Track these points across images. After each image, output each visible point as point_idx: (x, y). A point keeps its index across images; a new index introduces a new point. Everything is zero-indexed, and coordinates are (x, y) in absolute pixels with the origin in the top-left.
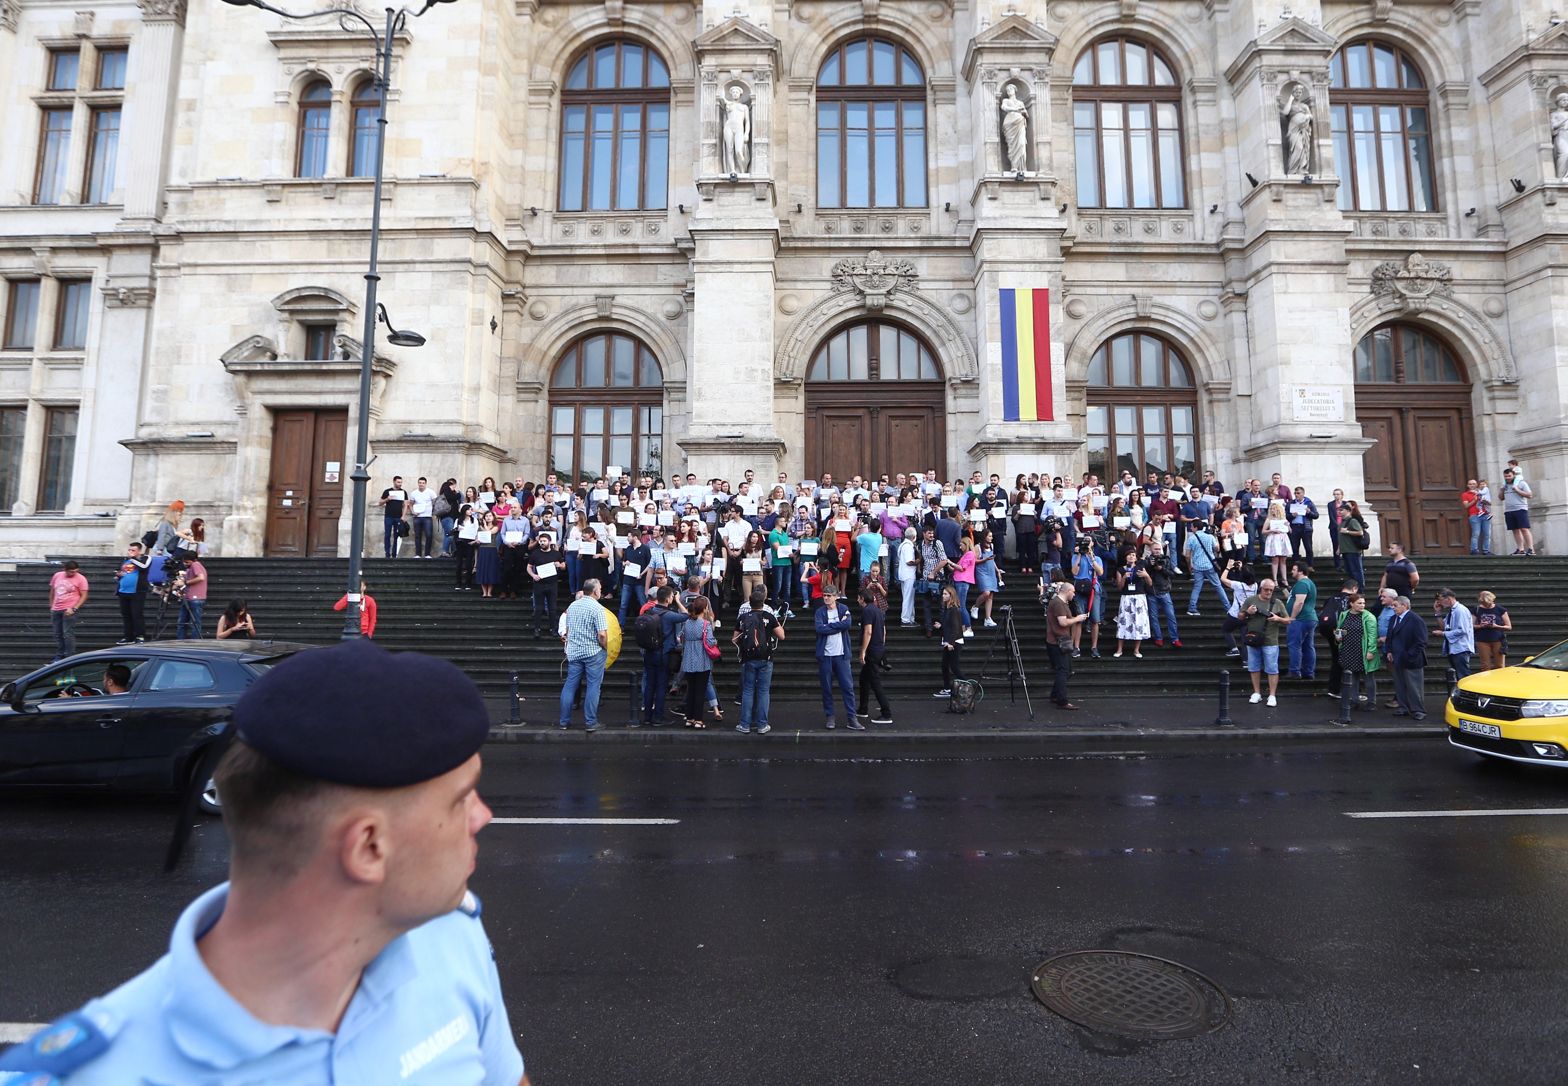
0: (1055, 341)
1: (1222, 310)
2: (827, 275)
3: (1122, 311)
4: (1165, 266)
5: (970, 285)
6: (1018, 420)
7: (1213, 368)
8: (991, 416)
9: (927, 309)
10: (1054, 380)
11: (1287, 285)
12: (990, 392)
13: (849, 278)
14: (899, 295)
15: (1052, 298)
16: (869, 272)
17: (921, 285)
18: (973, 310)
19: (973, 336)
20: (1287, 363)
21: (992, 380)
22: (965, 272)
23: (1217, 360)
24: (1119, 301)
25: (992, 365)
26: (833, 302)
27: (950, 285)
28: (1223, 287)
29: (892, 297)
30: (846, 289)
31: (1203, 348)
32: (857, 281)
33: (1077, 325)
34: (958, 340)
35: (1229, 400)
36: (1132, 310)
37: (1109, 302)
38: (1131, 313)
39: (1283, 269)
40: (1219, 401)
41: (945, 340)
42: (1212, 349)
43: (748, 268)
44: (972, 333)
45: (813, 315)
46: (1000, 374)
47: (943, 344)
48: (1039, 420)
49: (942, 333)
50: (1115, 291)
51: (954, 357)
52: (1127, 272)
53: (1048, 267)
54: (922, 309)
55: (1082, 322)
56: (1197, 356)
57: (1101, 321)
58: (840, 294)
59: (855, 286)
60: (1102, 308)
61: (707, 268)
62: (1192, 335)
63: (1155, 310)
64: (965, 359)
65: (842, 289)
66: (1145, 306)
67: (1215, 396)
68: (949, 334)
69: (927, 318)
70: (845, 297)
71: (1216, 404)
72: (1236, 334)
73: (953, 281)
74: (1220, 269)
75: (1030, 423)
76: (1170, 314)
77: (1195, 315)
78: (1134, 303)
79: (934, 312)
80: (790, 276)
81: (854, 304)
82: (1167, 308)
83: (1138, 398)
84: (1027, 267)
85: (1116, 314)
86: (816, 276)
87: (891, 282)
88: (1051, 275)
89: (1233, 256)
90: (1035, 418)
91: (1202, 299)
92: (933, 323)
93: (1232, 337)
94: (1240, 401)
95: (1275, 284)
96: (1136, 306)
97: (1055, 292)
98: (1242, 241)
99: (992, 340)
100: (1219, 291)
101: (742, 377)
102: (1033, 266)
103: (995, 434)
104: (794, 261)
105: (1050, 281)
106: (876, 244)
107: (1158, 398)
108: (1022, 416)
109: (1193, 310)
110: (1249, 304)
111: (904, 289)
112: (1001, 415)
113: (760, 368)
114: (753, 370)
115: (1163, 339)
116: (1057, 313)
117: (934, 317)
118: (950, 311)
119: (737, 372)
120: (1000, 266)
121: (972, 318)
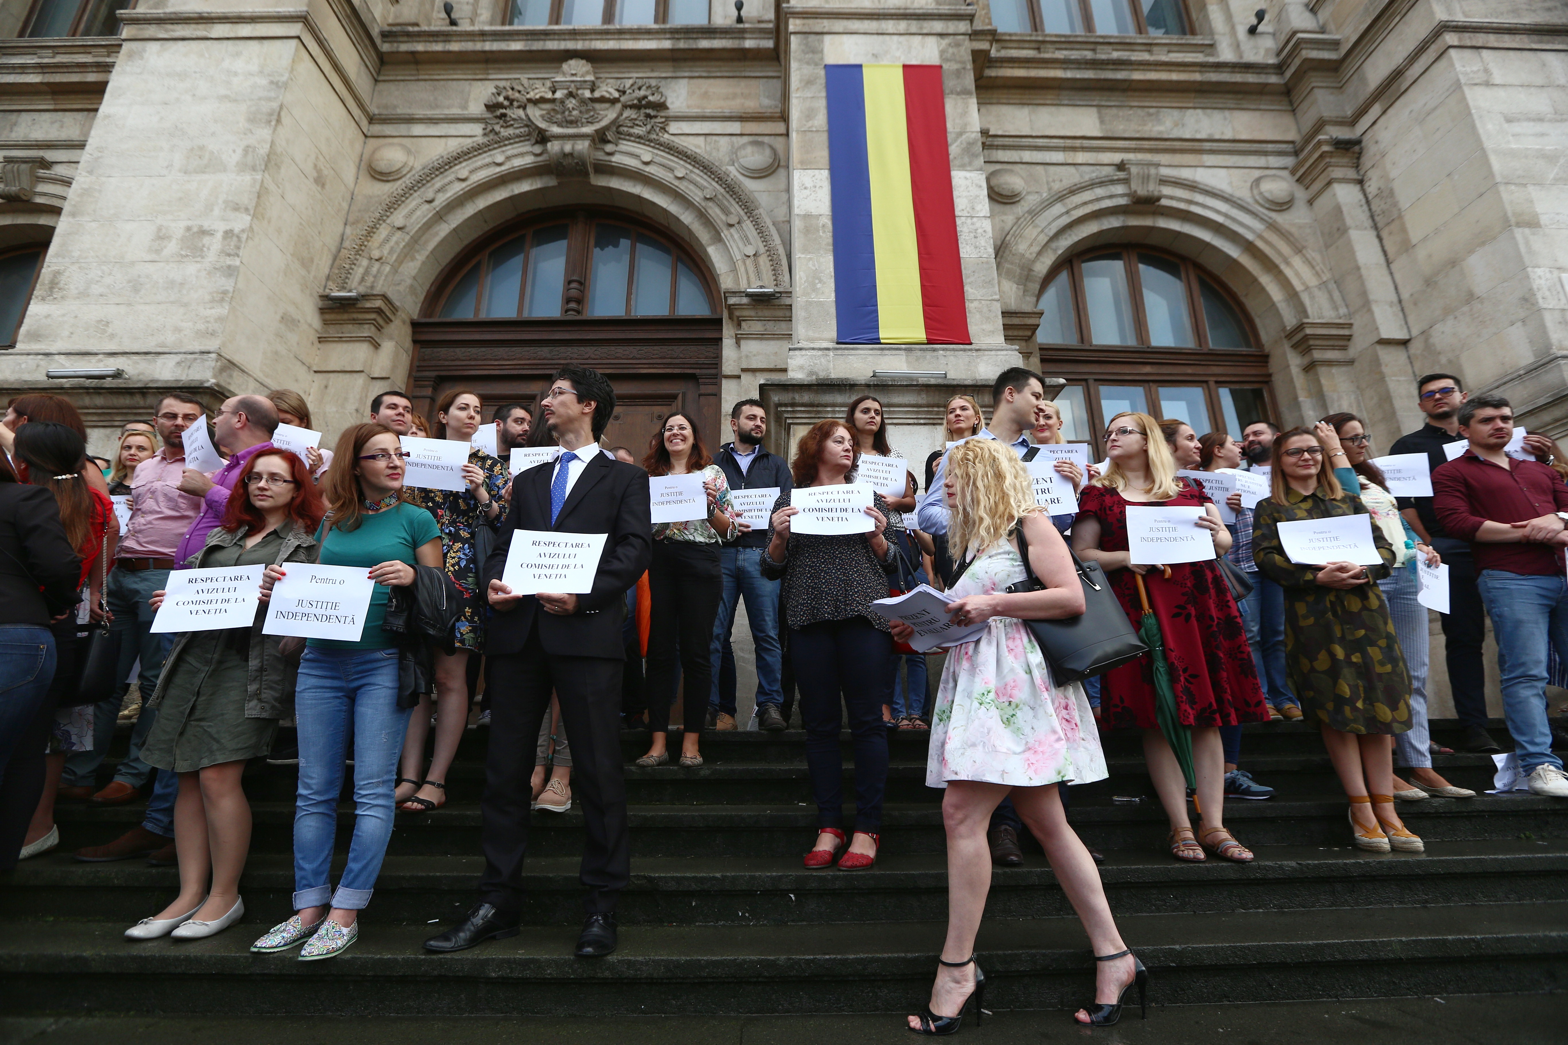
0: (963, 167)
1: (1301, 194)
2: (476, 108)
3: (1100, 192)
4: (1176, 113)
5: (780, 128)
6: (876, 341)
7: (1305, 298)
8: (802, 331)
9: (681, 169)
11: (1486, 71)
13: (521, 112)
14: (626, 146)
15: (949, 83)
16: (559, 95)
17: (673, 127)
18: (782, 172)
22: (766, 102)
23: (1313, 282)
24: (1090, 174)
25: (807, 216)
26: (485, 159)
27: (735, 127)
28: (1296, 153)
29: (609, 148)
30: (510, 131)
31: (1277, 260)
32: (535, 114)
33: (1009, 216)
34: (748, 225)
35: (1351, 362)
36: (1120, 189)
37: (1070, 177)
38: (1117, 195)
39: (1468, 39)
40: (1330, 363)
41: (721, 225)
42: (1297, 260)
43: (245, 30)
44: (781, 213)
45: (438, 183)
46: (826, 237)
47: (717, 237)
48: (930, 341)
49: (714, 212)
50: (1081, 157)
51: (737, 256)
52: (1102, 122)
53: (938, 26)
54: (671, 170)
55: (1020, 209)
56: (1266, 280)
57: (1058, 208)
58: (501, 142)
59: (529, 123)
60: (1057, 186)
61: (152, 31)
62: (1250, 236)
63: (1167, 190)
64: (764, 261)
65: (505, 133)
66: (1146, 179)
67: (1317, 355)
68: (728, 213)
69: (683, 186)
70: (511, 150)
71: (1322, 371)
72: (1349, 221)
73: (742, 118)
74: (1287, 120)
75: (909, 347)
76: (1199, 198)
77: (1250, 200)
78: (1122, 175)
79: (698, 176)
80: (402, 110)
81: (527, 161)
82: (1192, 186)
83: (1148, 369)
84: (889, 25)
85: (1087, 196)
86: (456, 111)
87: (609, 115)
88: (945, 42)
89: (1315, 80)
90: (921, 335)
91: (1257, 173)
92: (696, 196)
93: (1343, 230)
94: (1387, 356)
96: (1126, 181)
97: (958, 74)
98: (1335, 44)
99: (806, 165)
100: (1289, 161)
101: (172, 247)
102: (902, 25)
103: (811, 373)
104: (413, 86)
105: (942, 52)
106: (579, 45)
107: (1189, 370)
108: (884, 334)
109: (1243, 193)
110: (1367, 161)
111: (637, 131)
112: (831, 331)
113: (221, 227)
114: (203, 232)
115: (1184, 259)
116: (964, 114)
117: (695, 184)
118: (733, 172)
119: (161, 236)
120: (825, 24)
121: (783, 186)
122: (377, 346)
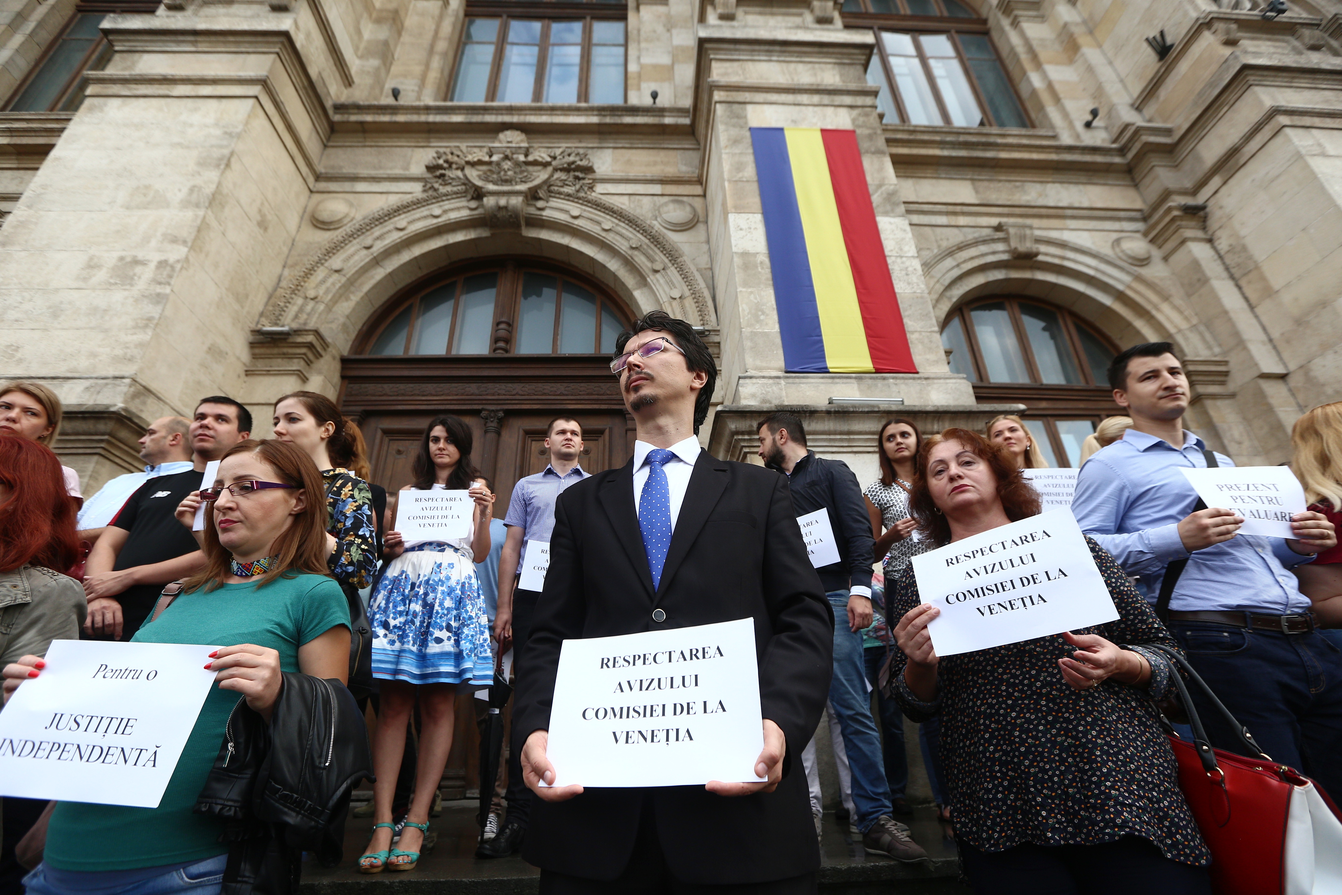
1: (1156, 254)
2: (418, 169)
3: (983, 249)
4: (1038, 186)
5: (698, 190)
6: (825, 370)
7: (1180, 339)
8: (750, 361)
9: (608, 222)
13: (459, 173)
14: (556, 203)
16: (495, 158)
17: (601, 188)
18: (701, 227)
19: (703, 261)
21: (745, 284)
22: (684, 168)
23: (1184, 325)
24: (971, 235)
25: (745, 251)
26: (424, 211)
27: (657, 189)
28: (1145, 219)
29: (540, 204)
30: (449, 188)
31: (1148, 307)
32: (473, 175)
34: (673, 272)
35: (1233, 395)
36: (1000, 247)
37: (955, 237)
38: (999, 252)
39: (1297, 120)
40: (1214, 396)
41: (647, 271)
42: (1165, 307)
45: (377, 231)
46: (765, 272)
47: (643, 282)
48: (877, 371)
49: (640, 259)
52: (977, 192)
53: (848, 100)
54: (599, 223)
58: (438, 198)
59: (467, 182)
62: (1120, 287)
63: (1041, 248)
64: (688, 299)
65: (443, 190)
66: (1023, 238)
67: (1201, 389)
68: (652, 260)
69: (610, 238)
70: (447, 205)
71: (1207, 404)
72: (1209, 273)
73: (662, 181)
74: (1132, 193)
76: (1070, 255)
77: (1114, 257)
78: (1000, 235)
79: (623, 228)
80: (348, 170)
81: (464, 214)
82: (1063, 245)
83: (1044, 405)
84: (804, 98)
85: (973, 252)
86: (398, 172)
87: (541, 176)
89: (1155, 160)
91: (1115, 236)
92: (622, 246)
93: (1204, 281)
94: (1268, 387)
96: (1006, 240)
97: (870, 137)
98: (1168, 132)
99: (740, 212)
100: (1140, 226)
101: (101, 275)
102: (816, 99)
103: (764, 401)
104: (359, 151)
105: (854, 121)
106: (515, 119)
107: (1082, 405)
108: (831, 363)
109: (1106, 250)
110: (1213, 223)
111: (566, 190)
112: (778, 360)
113: (155, 257)
114: (136, 262)
115: (1060, 308)
117: (621, 235)
118: (657, 226)
119: (92, 265)
120: (747, 96)
121: (703, 237)
122: (305, 378)
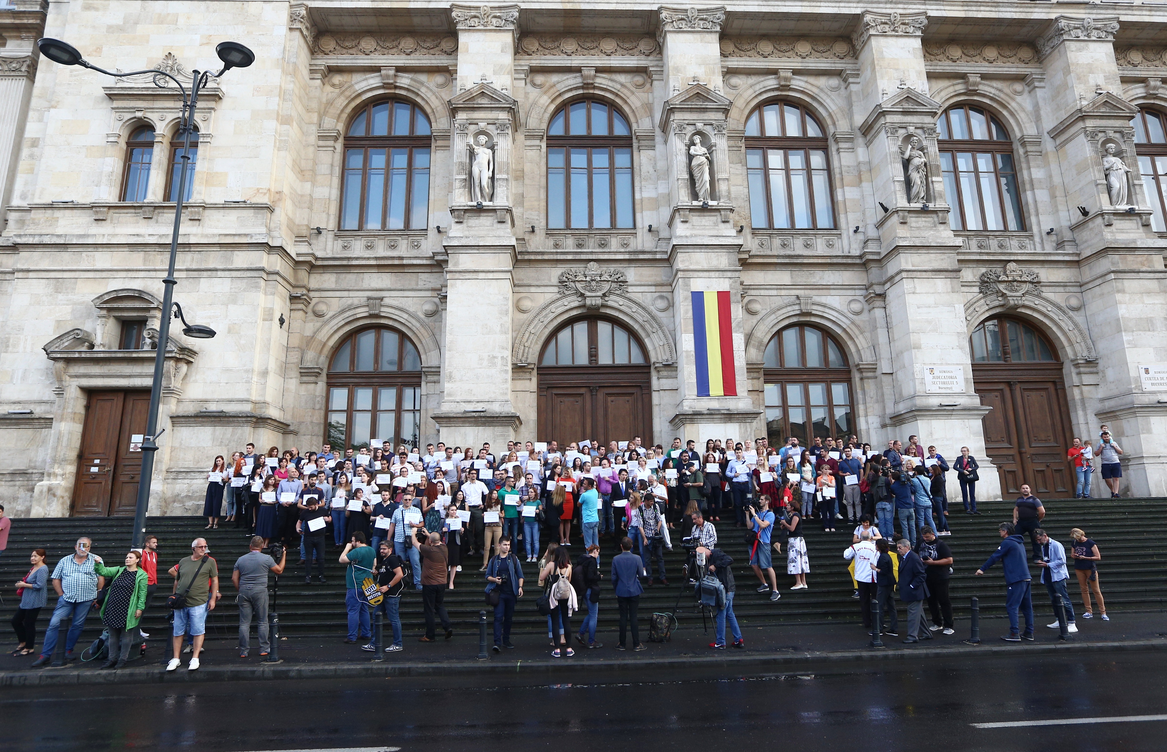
0: (736, 332)
1: (867, 307)
2: (555, 281)
3: (789, 309)
4: (821, 273)
5: (669, 289)
6: (709, 395)
7: (862, 352)
8: (687, 393)
9: (635, 308)
10: (736, 363)
11: (915, 287)
12: (686, 373)
13: (572, 284)
14: (612, 297)
15: (733, 298)
16: (588, 279)
17: (630, 289)
18: (671, 308)
19: (672, 328)
20: (918, 347)
21: (687, 364)
22: (664, 278)
23: (865, 346)
24: (787, 300)
25: (687, 351)
26: (560, 303)
27: (653, 289)
28: (867, 289)
29: (606, 299)
30: (570, 292)
31: (854, 336)
32: (579, 286)
33: (754, 320)
34: (660, 332)
35: (876, 378)
36: (797, 307)
37: (779, 302)
38: (795, 309)
39: (910, 275)
40: (868, 378)
41: (650, 332)
42: (861, 337)
43: (491, 275)
44: (671, 327)
45: (544, 313)
46: (693, 359)
47: (648, 335)
48: (725, 395)
49: (647, 326)
50: (783, 292)
51: (657, 345)
52: (792, 278)
53: (729, 274)
54: (631, 308)
55: (758, 317)
56: (849, 343)
57: (773, 317)
58: (565, 296)
59: (577, 290)
60: (773, 306)
61: (457, 276)
62: (845, 326)
63: (815, 307)
64: (666, 347)
65: (567, 293)
66: (807, 304)
67: (865, 374)
68: (653, 327)
69: (635, 315)
70: (569, 299)
71: (866, 381)
72: (878, 325)
73: (655, 285)
74: (864, 275)
75: (718, 398)
76: (827, 310)
77: (846, 311)
78: (798, 302)
79: (640, 310)
80: (525, 282)
81: (576, 304)
82: (824, 306)
83: (805, 377)
84: (712, 274)
85: (784, 311)
86: (547, 282)
87: (606, 287)
88: (731, 281)
89: (872, 265)
90: (722, 393)
91: (851, 298)
92: (640, 319)
93: (875, 328)
94: (884, 378)
95: (905, 286)
96: (799, 304)
97: (735, 294)
98: (879, 253)
99: (686, 332)
100: (863, 292)
101: (485, 363)
102: (717, 274)
103: (690, 408)
104: (528, 270)
105: (730, 285)
106: (594, 257)
107: (821, 377)
108: (711, 393)
109: (844, 307)
110: (887, 302)
111: (617, 292)
112: (695, 392)
113: (499, 355)
114: (494, 357)
115: (822, 329)
116: (738, 310)
117: (640, 314)
118: (653, 309)
119: (481, 359)
120: (691, 274)
121: (672, 315)
122: (530, 379)
